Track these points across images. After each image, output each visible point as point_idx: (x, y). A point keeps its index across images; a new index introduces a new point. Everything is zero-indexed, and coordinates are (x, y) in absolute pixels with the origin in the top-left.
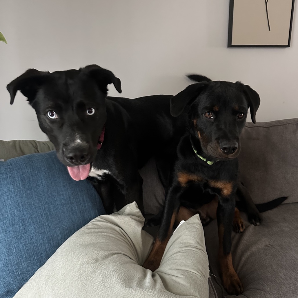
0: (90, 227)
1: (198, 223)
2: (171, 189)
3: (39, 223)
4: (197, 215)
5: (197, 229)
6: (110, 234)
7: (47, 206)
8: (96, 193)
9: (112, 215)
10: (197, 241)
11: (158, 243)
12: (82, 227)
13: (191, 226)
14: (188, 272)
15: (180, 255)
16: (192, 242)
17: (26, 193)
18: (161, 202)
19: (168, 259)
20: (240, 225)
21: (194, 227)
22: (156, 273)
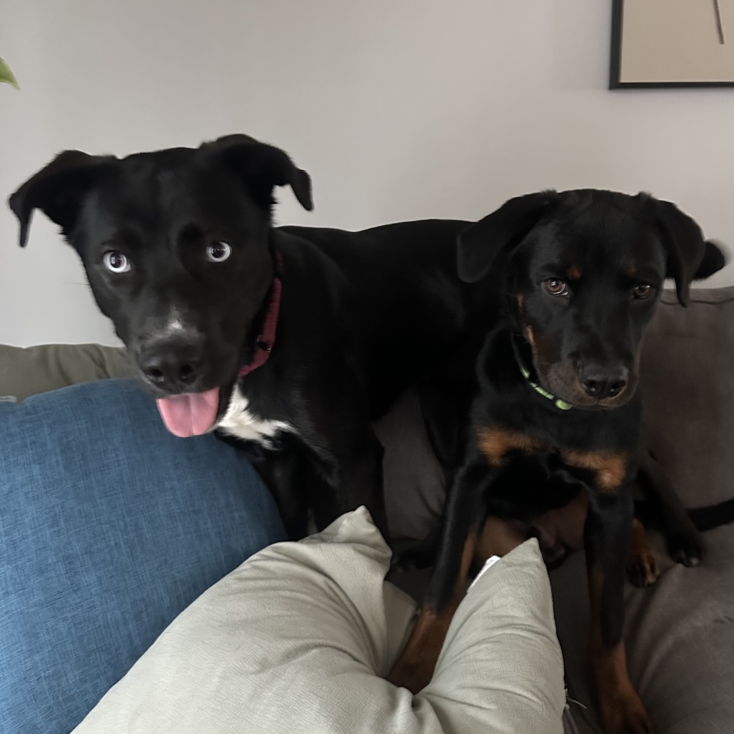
0: (246, 574)
1: (535, 562)
2: (462, 471)
3: (112, 564)
4: (533, 542)
5: (533, 577)
6: (301, 592)
7: (131, 520)
8: (262, 485)
9: (306, 543)
10: (532, 612)
11: (428, 618)
12: (224, 576)
13: (516, 570)
14: (509, 694)
15: (487, 648)
16: (520, 613)
17: (74, 486)
18: (435, 506)
19: (453, 661)
20: (648, 566)
21: (525, 573)
22: (425, 697)
